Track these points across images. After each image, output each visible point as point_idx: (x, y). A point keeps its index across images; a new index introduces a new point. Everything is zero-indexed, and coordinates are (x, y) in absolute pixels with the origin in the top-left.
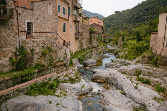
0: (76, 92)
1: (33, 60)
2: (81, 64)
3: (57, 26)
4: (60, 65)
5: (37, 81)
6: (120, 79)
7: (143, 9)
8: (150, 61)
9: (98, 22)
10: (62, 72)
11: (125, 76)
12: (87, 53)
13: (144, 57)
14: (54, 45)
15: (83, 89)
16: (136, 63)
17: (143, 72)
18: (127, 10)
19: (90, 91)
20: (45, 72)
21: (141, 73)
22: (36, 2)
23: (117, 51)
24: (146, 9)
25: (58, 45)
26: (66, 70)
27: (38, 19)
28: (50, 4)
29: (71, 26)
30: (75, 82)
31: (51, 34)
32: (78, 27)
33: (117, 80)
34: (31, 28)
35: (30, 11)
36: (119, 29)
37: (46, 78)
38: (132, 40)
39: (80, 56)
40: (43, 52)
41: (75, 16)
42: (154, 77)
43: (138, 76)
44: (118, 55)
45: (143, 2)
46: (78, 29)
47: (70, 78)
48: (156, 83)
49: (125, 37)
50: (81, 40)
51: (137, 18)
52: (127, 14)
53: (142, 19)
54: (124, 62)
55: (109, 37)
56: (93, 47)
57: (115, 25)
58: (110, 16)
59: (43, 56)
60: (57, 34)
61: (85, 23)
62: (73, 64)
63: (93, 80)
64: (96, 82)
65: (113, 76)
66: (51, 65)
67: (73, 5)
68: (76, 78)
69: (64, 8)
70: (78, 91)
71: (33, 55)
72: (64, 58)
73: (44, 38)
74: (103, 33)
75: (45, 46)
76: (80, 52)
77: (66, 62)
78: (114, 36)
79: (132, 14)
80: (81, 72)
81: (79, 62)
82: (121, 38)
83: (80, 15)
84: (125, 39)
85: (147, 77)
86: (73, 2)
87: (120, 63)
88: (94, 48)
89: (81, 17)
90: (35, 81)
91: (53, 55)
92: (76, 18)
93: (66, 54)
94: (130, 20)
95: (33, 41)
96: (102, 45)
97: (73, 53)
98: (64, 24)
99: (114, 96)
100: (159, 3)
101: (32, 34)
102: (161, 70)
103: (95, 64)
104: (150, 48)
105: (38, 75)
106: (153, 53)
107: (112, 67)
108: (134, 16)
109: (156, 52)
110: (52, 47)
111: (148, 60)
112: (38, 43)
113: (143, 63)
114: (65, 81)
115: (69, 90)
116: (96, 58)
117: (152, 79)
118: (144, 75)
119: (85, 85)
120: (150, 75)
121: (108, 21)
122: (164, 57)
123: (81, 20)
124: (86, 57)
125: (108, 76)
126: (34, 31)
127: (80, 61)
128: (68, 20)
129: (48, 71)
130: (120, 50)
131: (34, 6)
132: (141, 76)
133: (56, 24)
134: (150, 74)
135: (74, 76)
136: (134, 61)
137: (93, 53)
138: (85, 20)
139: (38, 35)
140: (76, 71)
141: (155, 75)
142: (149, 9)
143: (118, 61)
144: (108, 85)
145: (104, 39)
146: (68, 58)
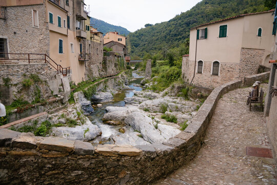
0: (75, 138)
1: (9, 94)
2: (88, 99)
3: (48, 45)
4: (54, 102)
5: (15, 124)
6: (138, 118)
7: (182, 23)
8: (180, 93)
9: (119, 40)
10: (57, 111)
11: (146, 114)
12: (98, 85)
13: (173, 87)
14: (43, 73)
15: (87, 134)
16: (163, 96)
17: (170, 107)
18: (162, 23)
19: (98, 136)
20: (28, 112)
21: (168, 109)
22: (12, 8)
23: (144, 81)
24: (186, 23)
25: (49, 72)
26: (64, 108)
27: (15, 33)
28: (35, 11)
29: (72, 44)
30: (75, 125)
31: (39, 56)
32: (85, 47)
33: (134, 119)
34: (5, 47)
35: (2, 21)
36: (151, 49)
37: (30, 121)
38: (166, 65)
39: (86, 89)
40: (24, 83)
41: (78, 30)
42: (182, 112)
43: (164, 113)
44: (145, 86)
45: (183, 14)
46: (85, 49)
47: (68, 120)
48: (183, 120)
49: (157, 61)
50: (89, 66)
51: (175, 35)
52: (162, 29)
53: (181, 37)
54: (150, 95)
55: (135, 61)
56: (109, 75)
57: (145, 44)
58: (138, 30)
59: (25, 88)
60: (47, 57)
61: (95, 41)
62: (75, 100)
63: (105, 122)
64: (109, 124)
65: (130, 114)
66: (38, 102)
67: (75, 14)
68: (77, 120)
69: (59, 18)
70: (79, 136)
71: (8, 88)
72: (60, 91)
73: (26, 63)
74: (125, 55)
75: (27, 73)
76: (87, 82)
77: (62, 97)
78: (143, 60)
79: (168, 29)
80: (88, 112)
81: (85, 97)
82: (149, 62)
83: (88, 28)
84: (158, 64)
85: (173, 114)
86: (75, 10)
87: (145, 97)
88: (111, 76)
89: (89, 32)
90: (12, 125)
91: (42, 88)
92: (80, 33)
93: (62, 85)
94: (166, 37)
95: (8, 67)
96: (123, 73)
97: (77, 85)
98: (61, 41)
99: (129, 140)
100: (202, 17)
101: (6, 56)
102: (191, 103)
103: (110, 100)
104: (182, 76)
105: (18, 116)
106: (184, 82)
107: (134, 103)
108: (170, 31)
109: (188, 80)
110: (39, 75)
111: (179, 92)
112: (16, 69)
113: (171, 96)
114: (60, 125)
115: (66, 136)
116: (113, 91)
117: (179, 115)
118: (171, 111)
119: (90, 129)
120: (178, 111)
121: (136, 38)
122: (195, 87)
123: (90, 36)
124: (97, 90)
125: (125, 115)
126: (10, 51)
127: (86, 95)
128: (67, 36)
129: (34, 111)
130: (148, 80)
131: (9, 14)
132: (168, 112)
133: (47, 42)
134: (177, 109)
135: (75, 117)
136: (162, 93)
137: (109, 84)
138: (95, 36)
139: (16, 58)
140: (78, 109)
141: (183, 110)
142: (190, 23)
143: (142, 94)
144: (125, 128)
145: (128, 64)
146: (65, 91)
